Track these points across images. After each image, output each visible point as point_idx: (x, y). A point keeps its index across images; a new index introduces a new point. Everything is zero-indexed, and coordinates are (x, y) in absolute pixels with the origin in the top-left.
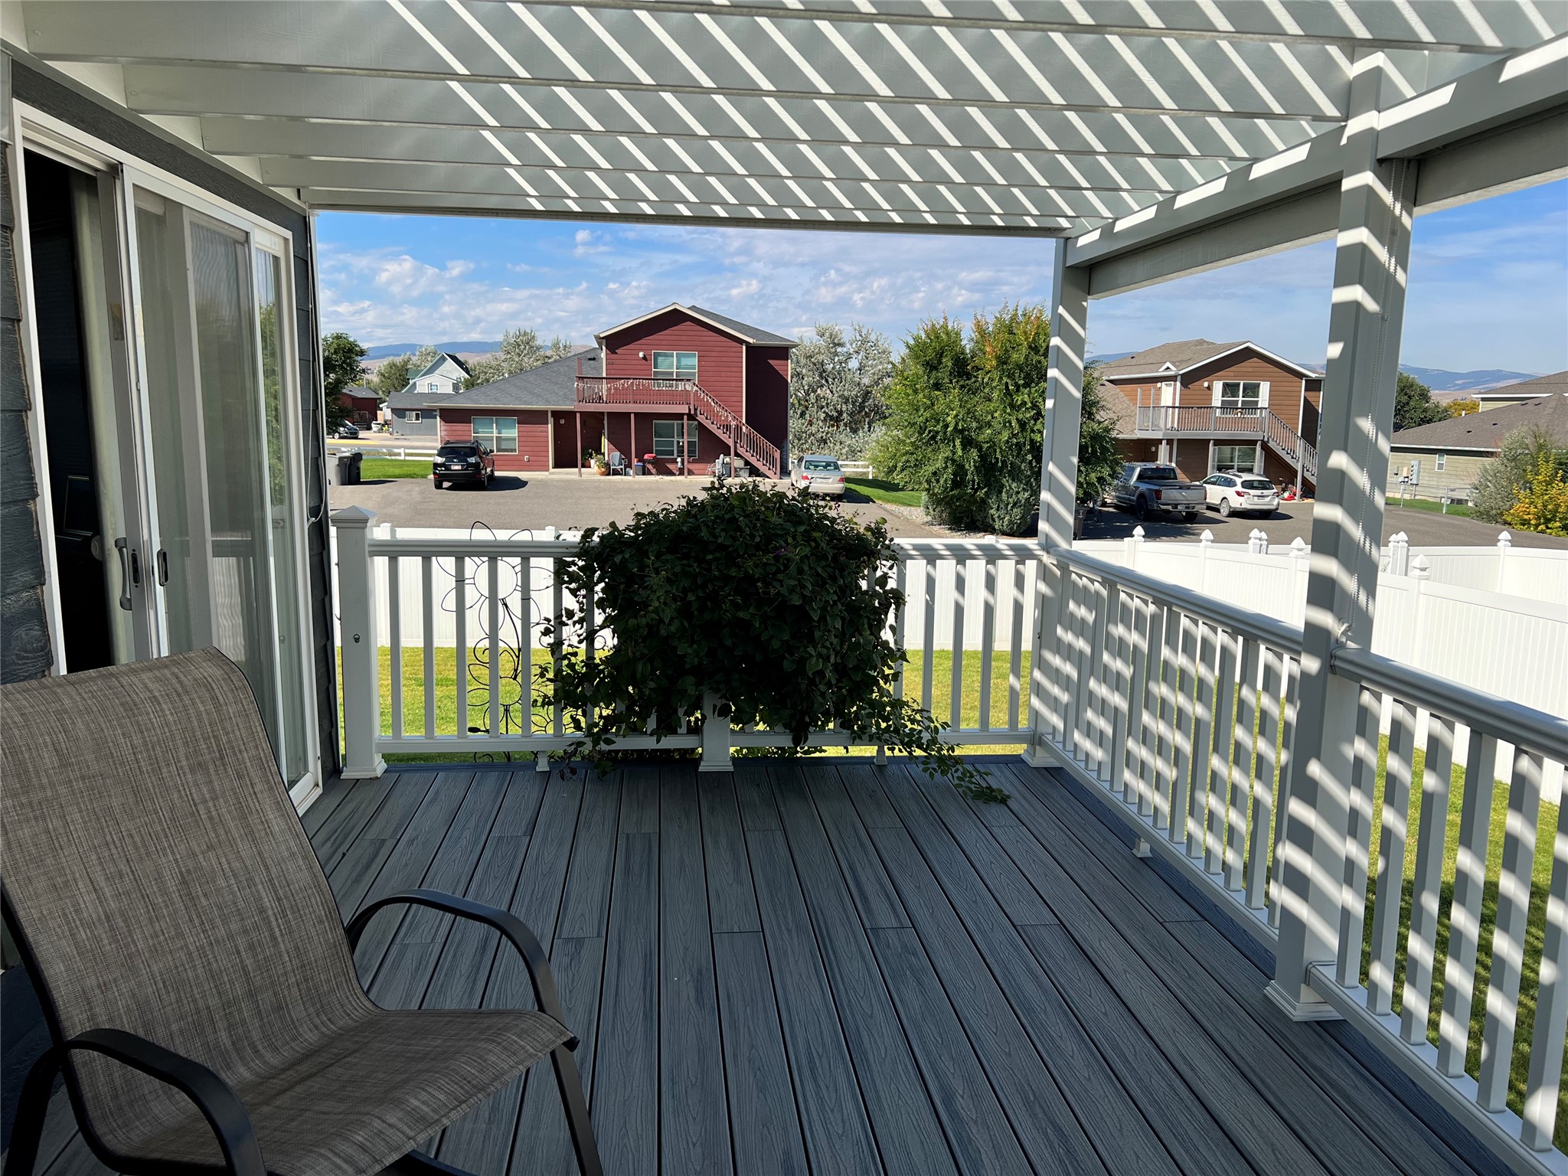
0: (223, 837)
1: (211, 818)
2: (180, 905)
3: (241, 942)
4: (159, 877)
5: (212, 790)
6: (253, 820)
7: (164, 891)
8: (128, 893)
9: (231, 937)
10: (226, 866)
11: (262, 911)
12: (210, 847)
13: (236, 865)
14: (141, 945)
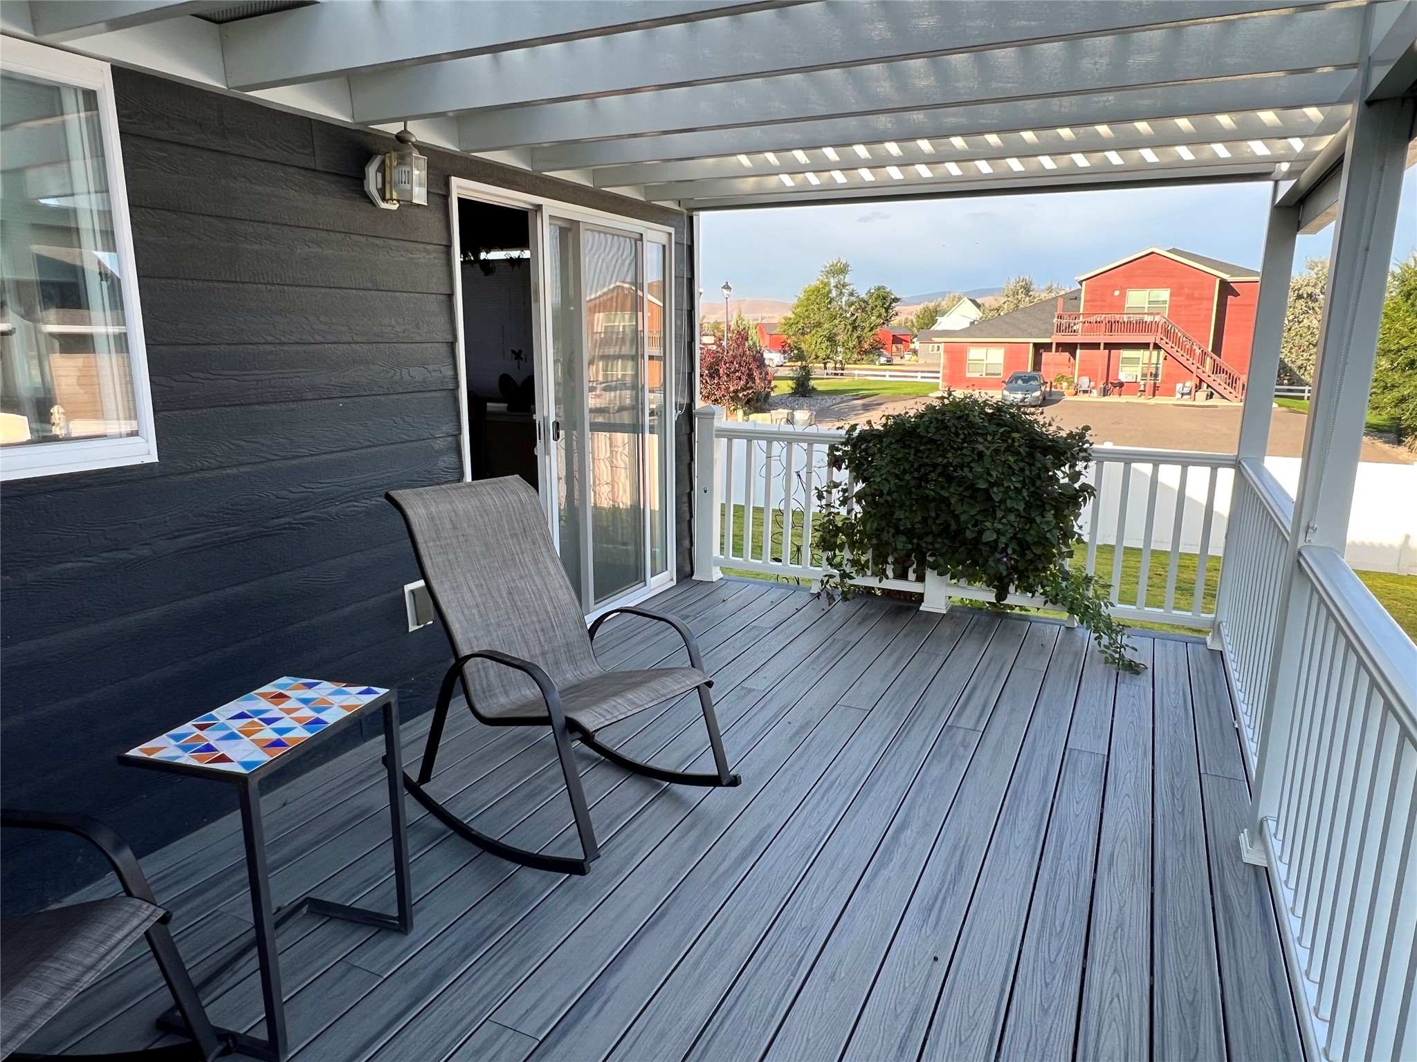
0: (527, 572)
1: (521, 562)
2: (509, 604)
3: (538, 627)
4: (499, 589)
5: (521, 548)
6: (541, 566)
7: (500, 594)
8: (484, 594)
9: (533, 622)
10: (529, 588)
11: (547, 613)
12: (521, 577)
13: (534, 588)
14: (492, 621)
